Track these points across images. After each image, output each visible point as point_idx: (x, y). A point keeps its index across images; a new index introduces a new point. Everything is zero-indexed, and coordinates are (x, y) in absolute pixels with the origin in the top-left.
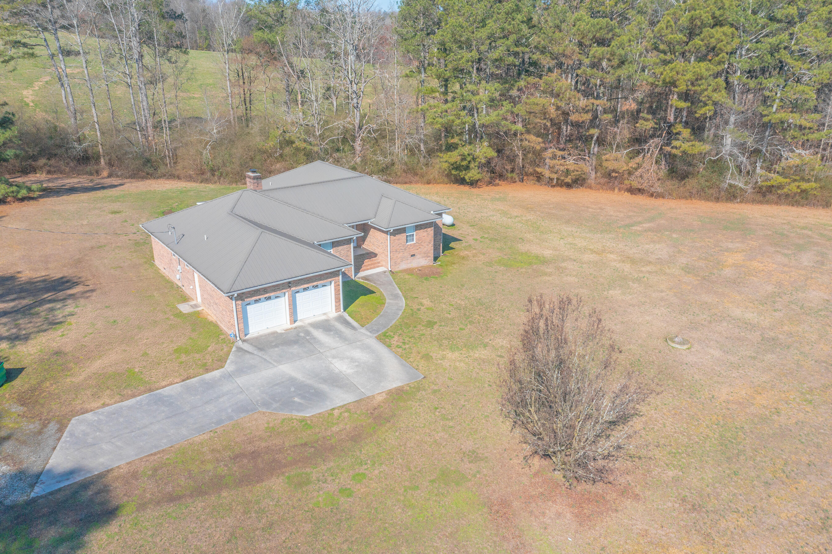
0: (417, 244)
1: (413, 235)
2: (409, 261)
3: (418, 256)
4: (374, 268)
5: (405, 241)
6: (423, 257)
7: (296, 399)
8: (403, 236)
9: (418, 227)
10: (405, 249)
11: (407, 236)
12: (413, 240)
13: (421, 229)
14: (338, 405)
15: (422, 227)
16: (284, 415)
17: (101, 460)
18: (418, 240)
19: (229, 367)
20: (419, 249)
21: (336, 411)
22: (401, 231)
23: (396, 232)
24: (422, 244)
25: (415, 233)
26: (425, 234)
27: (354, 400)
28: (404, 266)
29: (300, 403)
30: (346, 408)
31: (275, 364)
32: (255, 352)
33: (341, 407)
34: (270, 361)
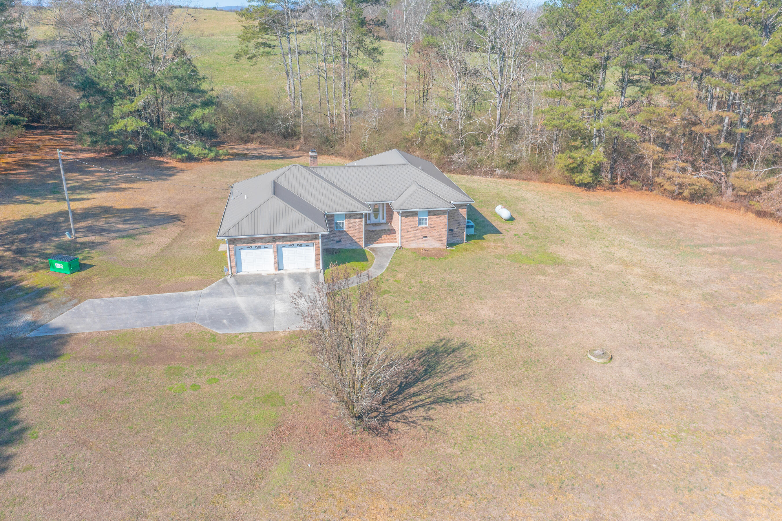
0: (429, 228)
1: (426, 219)
2: (421, 242)
3: (430, 239)
4: (389, 242)
5: (417, 223)
6: (435, 240)
7: (225, 321)
8: (415, 219)
9: (431, 213)
10: (417, 231)
11: (419, 220)
12: (426, 224)
13: (434, 215)
14: (248, 331)
15: (436, 213)
16: (206, 329)
17: (79, 327)
18: (430, 224)
19: (205, 290)
20: (432, 233)
21: (243, 335)
22: (415, 214)
23: (408, 215)
24: (435, 228)
25: (428, 218)
26: (438, 220)
27: (262, 331)
28: (414, 245)
29: (224, 324)
30: (251, 335)
31: (236, 295)
32: (232, 285)
33: (249, 333)
34: (236, 292)
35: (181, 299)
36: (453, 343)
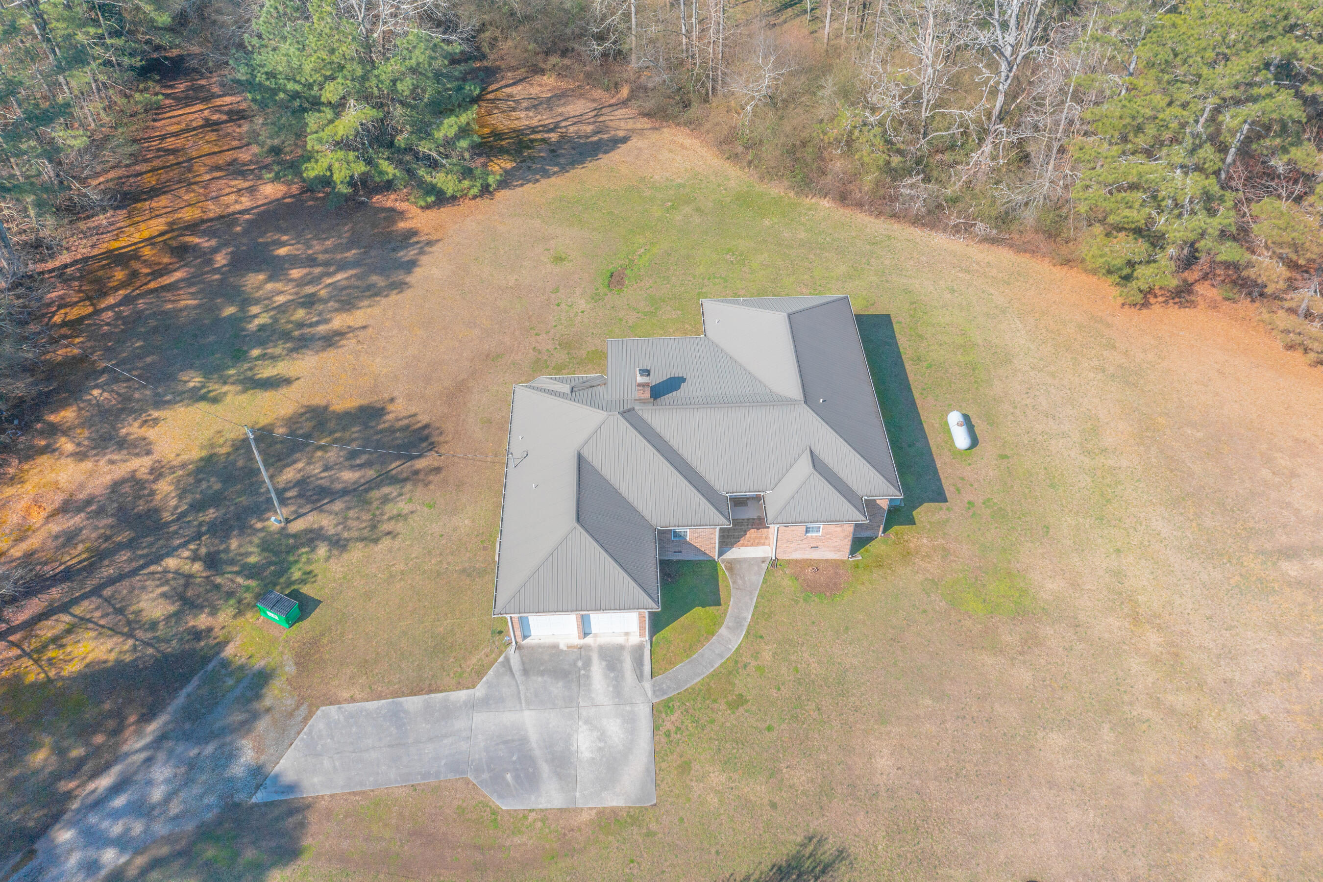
0: (823, 538)
1: (819, 527)
2: (808, 552)
3: (823, 549)
4: (757, 545)
5: (804, 532)
6: (832, 550)
7: (509, 776)
8: (801, 528)
10: (802, 540)
11: (808, 528)
12: (818, 532)
14: (540, 807)
16: (484, 796)
18: (825, 533)
19: (480, 690)
20: (826, 543)
24: (832, 538)
26: (838, 529)
28: (797, 556)
29: (508, 785)
30: (544, 815)
31: (524, 705)
32: (518, 674)
33: (542, 810)
34: (522, 697)
35: (448, 712)
36: (826, 848)
